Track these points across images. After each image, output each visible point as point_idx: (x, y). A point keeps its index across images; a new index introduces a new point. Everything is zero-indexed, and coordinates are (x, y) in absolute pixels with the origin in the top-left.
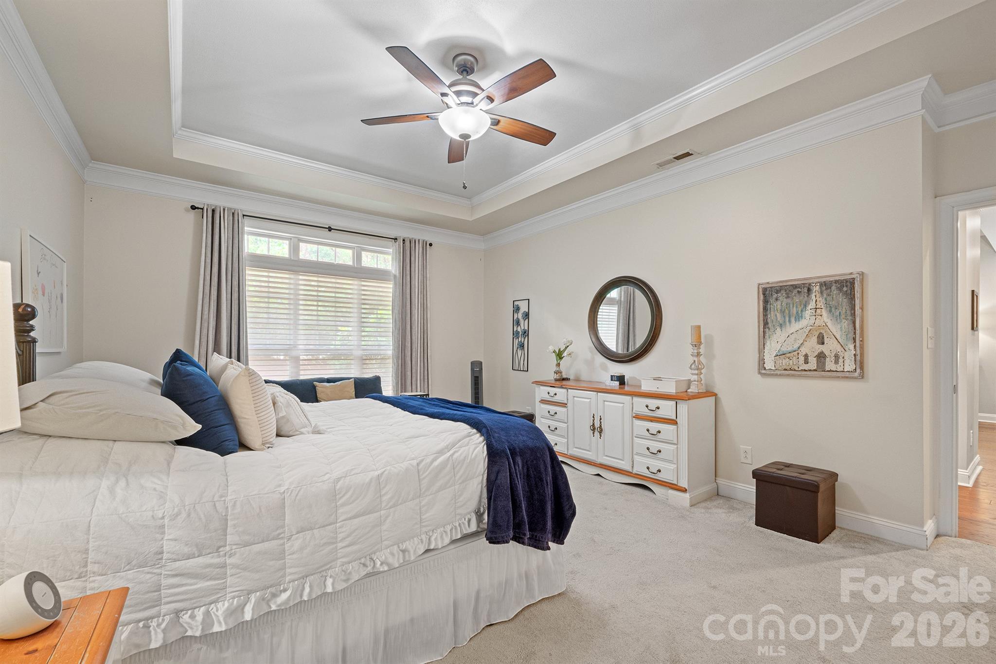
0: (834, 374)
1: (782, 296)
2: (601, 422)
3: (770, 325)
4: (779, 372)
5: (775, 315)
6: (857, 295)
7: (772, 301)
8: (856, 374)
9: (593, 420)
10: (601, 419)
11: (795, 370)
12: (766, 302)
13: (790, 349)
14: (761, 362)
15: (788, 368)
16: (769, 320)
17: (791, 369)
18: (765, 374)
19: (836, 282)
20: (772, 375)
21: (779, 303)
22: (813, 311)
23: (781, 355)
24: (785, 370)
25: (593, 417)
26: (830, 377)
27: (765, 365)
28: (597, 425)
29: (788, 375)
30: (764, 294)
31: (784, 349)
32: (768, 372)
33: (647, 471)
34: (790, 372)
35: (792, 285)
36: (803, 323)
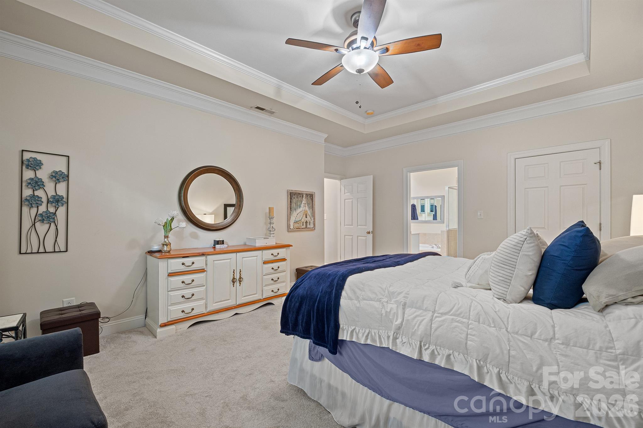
0: (310, 229)
1: (295, 196)
2: (240, 274)
3: (292, 209)
4: (295, 230)
5: (294, 205)
6: (314, 200)
7: (293, 198)
8: (314, 229)
9: (234, 275)
10: (240, 272)
11: (300, 229)
12: (291, 198)
13: (299, 220)
14: (288, 226)
15: (298, 228)
16: (292, 208)
17: (299, 228)
18: (291, 231)
19: (309, 194)
20: (293, 231)
21: (295, 199)
22: (304, 204)
23: (296, 222)
24: (297, 228)
25: (234, 272)
26: (308, 230)
27: (290, 227)
28: (237, 277)
29: (298, 231)
30: (290, 195)
31: (297, 220)
32: (291, 230)
33: (273, 293)
34: (298, 229)
35: (298, 193)
36: (301, 209)
